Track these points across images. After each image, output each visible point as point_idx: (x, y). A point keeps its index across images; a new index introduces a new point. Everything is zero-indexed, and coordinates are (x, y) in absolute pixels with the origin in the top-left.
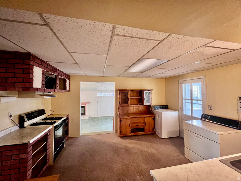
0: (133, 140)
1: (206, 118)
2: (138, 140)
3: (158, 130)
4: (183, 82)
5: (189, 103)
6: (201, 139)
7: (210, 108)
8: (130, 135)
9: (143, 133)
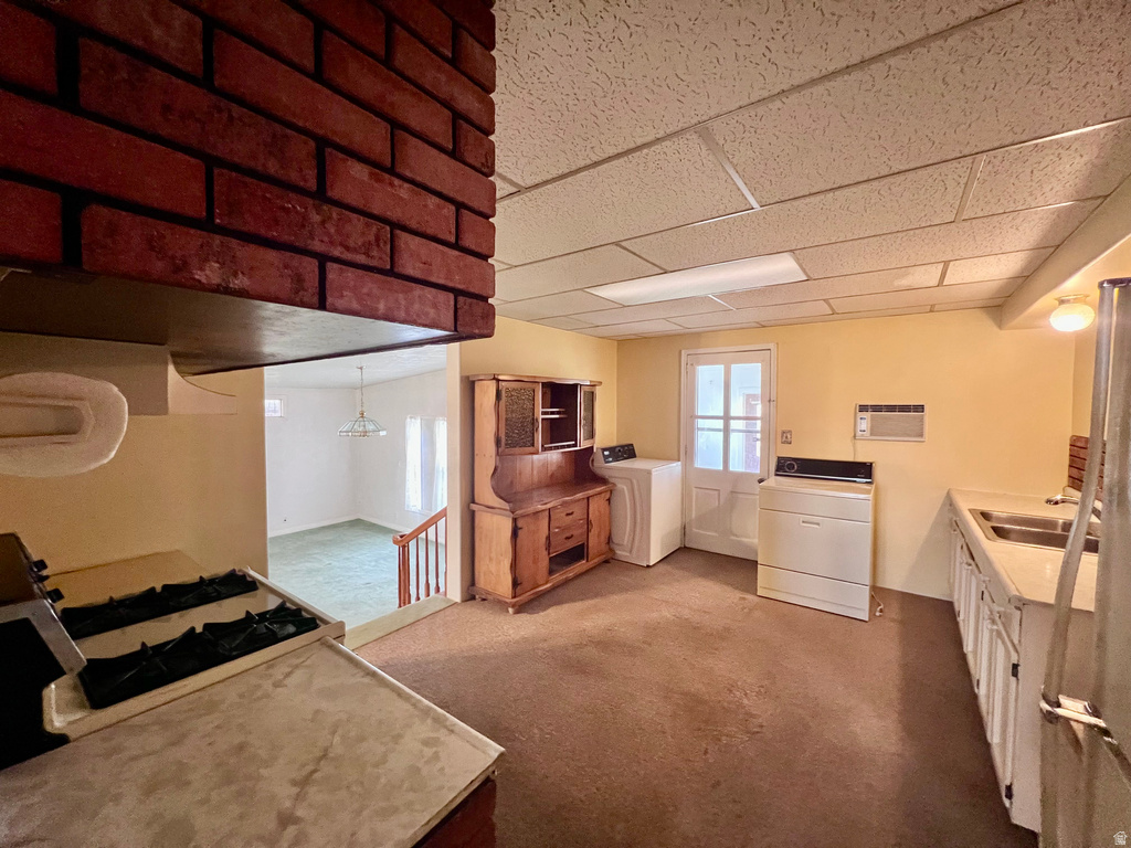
0: (572, 600)
1: (791, 467)
2: (583, 596)
3: (625, 543)
4: (699, 359)
5: (719, 430)
6: (818, 524)
7: (786, 438)
8: (548, 585)
9: (581, 566)
